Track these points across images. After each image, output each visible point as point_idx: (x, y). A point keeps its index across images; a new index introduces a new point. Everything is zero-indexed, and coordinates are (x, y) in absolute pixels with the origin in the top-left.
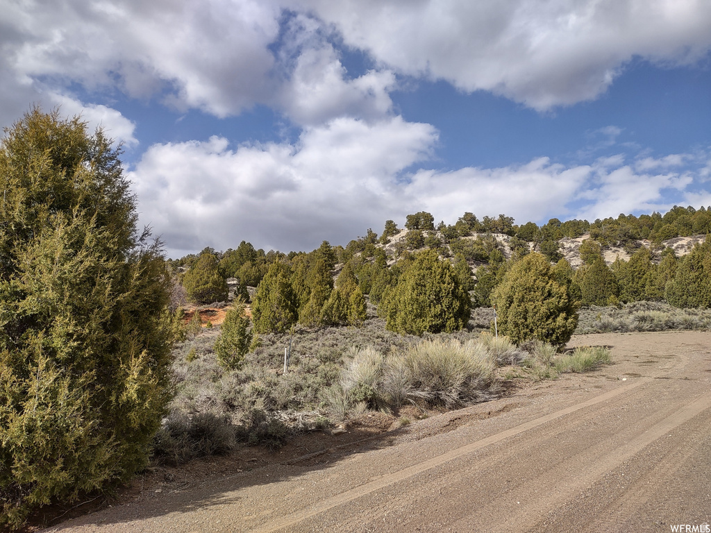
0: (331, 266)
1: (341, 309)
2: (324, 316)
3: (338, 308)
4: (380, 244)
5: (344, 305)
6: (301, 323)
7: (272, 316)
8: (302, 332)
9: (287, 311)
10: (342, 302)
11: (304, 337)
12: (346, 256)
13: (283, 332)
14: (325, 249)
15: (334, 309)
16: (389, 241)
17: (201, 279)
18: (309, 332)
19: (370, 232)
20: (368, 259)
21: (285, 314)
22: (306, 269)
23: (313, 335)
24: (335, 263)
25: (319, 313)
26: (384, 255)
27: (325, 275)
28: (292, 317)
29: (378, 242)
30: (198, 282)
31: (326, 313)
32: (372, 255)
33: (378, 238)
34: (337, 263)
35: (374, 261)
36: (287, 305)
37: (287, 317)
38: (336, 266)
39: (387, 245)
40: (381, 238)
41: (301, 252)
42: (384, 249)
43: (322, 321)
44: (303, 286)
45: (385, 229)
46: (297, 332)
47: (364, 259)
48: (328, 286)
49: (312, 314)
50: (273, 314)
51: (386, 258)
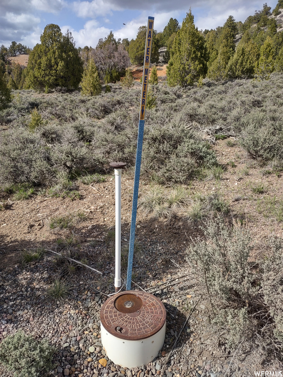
0: (234, 36)
1: (244, 64)
2: (229, 71)
3: (242, 63)
4: (273, 15)
5: (247, 60)
6: (209, 78)
7: (181, 68)
8: (209, 85)
9: (197, 63)
10: (246, 57)
11: (213, 90)
12: (245, 27)
13: (191, 84)
14: (230, 23)
15: (239, 64)
16: (280, 13)
17: (140, 46)
18: (216, 85)
19: (265, 6)
20: (262, 28)
21: (195, 66)
22: (215, 38)
23: (220, 88)
24: (237, 34)
25: (225, 68)
26: (275, 24)
27: (229, 41)
28: (201, 69)
29: (271, 14)
30: (138, 49)
31: (231, 69)
32: (265, 25)
33: (271, 11)
34: (238, 34)
35: (267, 30)
36: (196, 56)
37: (195, 69)
38: (237, 36)
39: (278, 16)
40: (274, 11)
41: (212, 30)
42: (276, 19)
43: (227, 75)
44: (213, 49)
45: (278, 3)
46: (204, 84)
47: (259, 29)
48: (231, 49)
49: (219, 69)
50: (183, 66)
51: (276, 26)
